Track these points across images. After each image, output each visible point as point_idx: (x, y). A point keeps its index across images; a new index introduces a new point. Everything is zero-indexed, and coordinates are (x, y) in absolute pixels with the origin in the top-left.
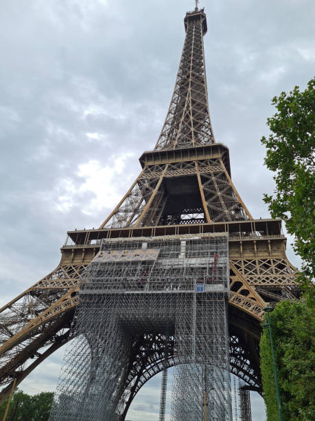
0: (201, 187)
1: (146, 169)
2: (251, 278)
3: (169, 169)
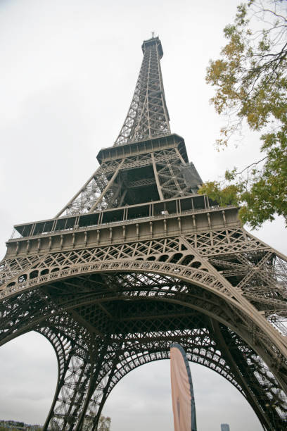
0: (156, 173)
1: (104, 165)
2: (204, 250)
3: (126, 162)
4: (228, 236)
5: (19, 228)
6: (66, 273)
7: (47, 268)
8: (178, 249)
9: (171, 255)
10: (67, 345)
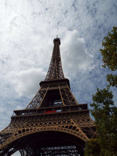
0: (61, 93)
1: (42, 87)
2: (79, 125)
3: (50, 87)
4: (86, 120)
6: (35, 131)
7: (28, 128)
8: (71, 124)
9: (69, 126)
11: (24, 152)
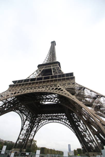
0: (52, 70)
1: (39, 68)
2: (64, 87)
4: (71, 84)
5: (13, 82)
6: (25, 93)
7: (19, 91)
9: (55, 88)
10: (25, 117)
11: (24, 117)
